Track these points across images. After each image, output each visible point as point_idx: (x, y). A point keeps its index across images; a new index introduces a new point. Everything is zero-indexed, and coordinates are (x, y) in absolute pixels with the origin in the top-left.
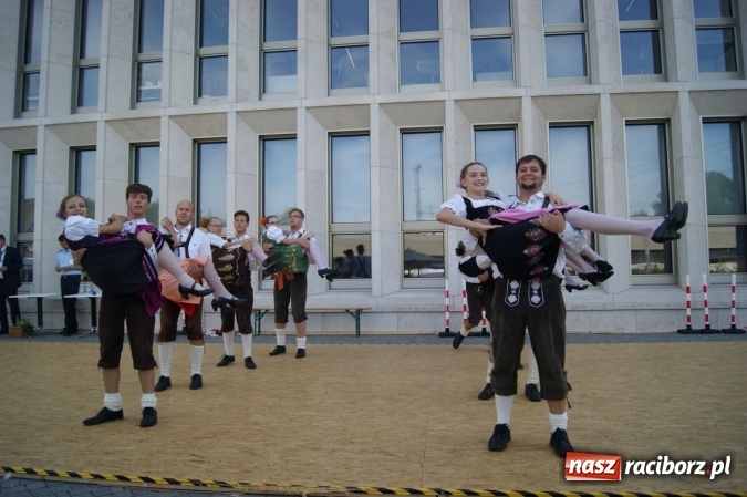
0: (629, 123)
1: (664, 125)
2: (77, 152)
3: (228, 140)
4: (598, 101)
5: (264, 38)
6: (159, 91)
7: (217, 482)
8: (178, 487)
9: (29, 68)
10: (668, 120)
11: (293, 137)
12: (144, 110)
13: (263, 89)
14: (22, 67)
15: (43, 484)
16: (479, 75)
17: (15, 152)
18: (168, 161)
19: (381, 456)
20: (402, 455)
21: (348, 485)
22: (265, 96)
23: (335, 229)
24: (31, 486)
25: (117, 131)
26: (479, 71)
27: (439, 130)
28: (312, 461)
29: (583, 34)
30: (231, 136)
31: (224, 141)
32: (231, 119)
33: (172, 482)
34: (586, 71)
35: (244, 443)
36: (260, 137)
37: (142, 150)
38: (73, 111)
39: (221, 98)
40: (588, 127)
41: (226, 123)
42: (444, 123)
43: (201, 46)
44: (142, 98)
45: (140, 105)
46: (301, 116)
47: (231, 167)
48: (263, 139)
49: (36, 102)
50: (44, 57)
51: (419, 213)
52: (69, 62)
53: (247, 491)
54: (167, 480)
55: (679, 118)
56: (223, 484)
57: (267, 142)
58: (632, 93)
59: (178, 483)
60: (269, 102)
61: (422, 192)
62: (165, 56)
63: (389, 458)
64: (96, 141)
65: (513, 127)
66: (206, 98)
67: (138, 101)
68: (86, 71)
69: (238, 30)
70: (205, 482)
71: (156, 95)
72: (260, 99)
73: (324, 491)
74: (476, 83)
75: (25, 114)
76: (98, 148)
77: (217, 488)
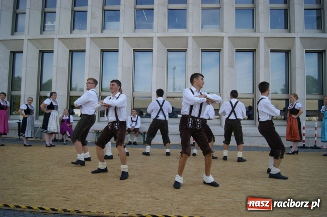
0: (272, 51)
1: (288, 52)
2: (14, 54)
3: (86, 51)
4: (258, 40)
5: (104, 4)
6: (54, 27)
7: (75, 210)
8: (56, 212)
10: (290, 51)
11: (117, 51)
12: (47, 35)
13: (104, 28)
16: (204, 26)
18: (57, 59)
19: (153, 200)
20: (163, 200)
21: (137, 213)
22: (104, 31)
23: (135, 94)
25: (33, 44)
26: (204, 24)
27: (185, 51)
28: (120, 201)
29: (253, 9)
30: (87, 49)
31: (84, 51)
32: (88, 41)
33: (54, 210)
34: (254, 26)
35: (89, 192)
36: (101, 50)
37: (45, 54)
38: (12, 34)
39: (83, 31)
40: (254, 52)
41: (85, 43)
42: (187, 47)
43: (75, 6)
44: (46, 29)
45: (44, 32)
46: (121, 41)
47: (87, 63)
48: (103, 51)
51: (174, 89)
52: (11, 10)
53: (89, 215)
54: (51, 209)
55: (295, 49)
56: (78, 211)
57: (104, 53)
58: (274, 37)
59: (56, 210)
60: (106, 34)
61: (176, 79)
62: (57, 10)
63: (157, 201)
64: (23, 49)
65: (219, 51)
66: (76, 31)
67: (44, 30)
68: (19, 16)
70: (69, 210)
72: (102, 32)
73: (126, 215)
74: (203, 29)
76: (24, 52)
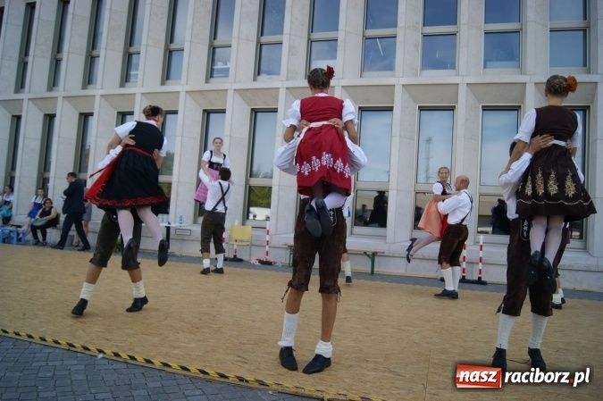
3: (279, 110)
4: (595, 89)
5: (311, 29)
6: (227, 70)
7: (257, 381)
8: (227, 380)
9: (132, 50)
12: (216, 84)
14: (128, 49)
15: (125, 366)
16: (489, 64)
17: (119, 113)
18: (231, 124)
20: (408, 376)
23: (359, 186)
24: (116, 366)
25: (194, 99)
26: (489, 60)
29: (585, 30)
30: (281, 107)
31: (275, 111)
33: (222, 376)
34: (586, 62)
38: (163, 83)
39: (275, 77)
40: (585, 111)
41: (278, 96)
42: (457, 103)
43: (262, 35)
44: (215, 75)
45: (212, 80)
46: (338, 93)
49: (136, 76)
50: (144, 41)
52: (162, 45)
54: (218, 374)
59: (226, 377)
62: (234, 43)
63: (397, 377)
64: (178, 107)
65: (517, 109)
66: (263, 77)
67: (211, 77)
68: (174, 53)
69: (292, 23)
70: (247, 379)
71: (225, 72)
73: (343, 398)
74: (487, 70)
75: (127, 84)
76: (179, 112)
77: (256, 385)
